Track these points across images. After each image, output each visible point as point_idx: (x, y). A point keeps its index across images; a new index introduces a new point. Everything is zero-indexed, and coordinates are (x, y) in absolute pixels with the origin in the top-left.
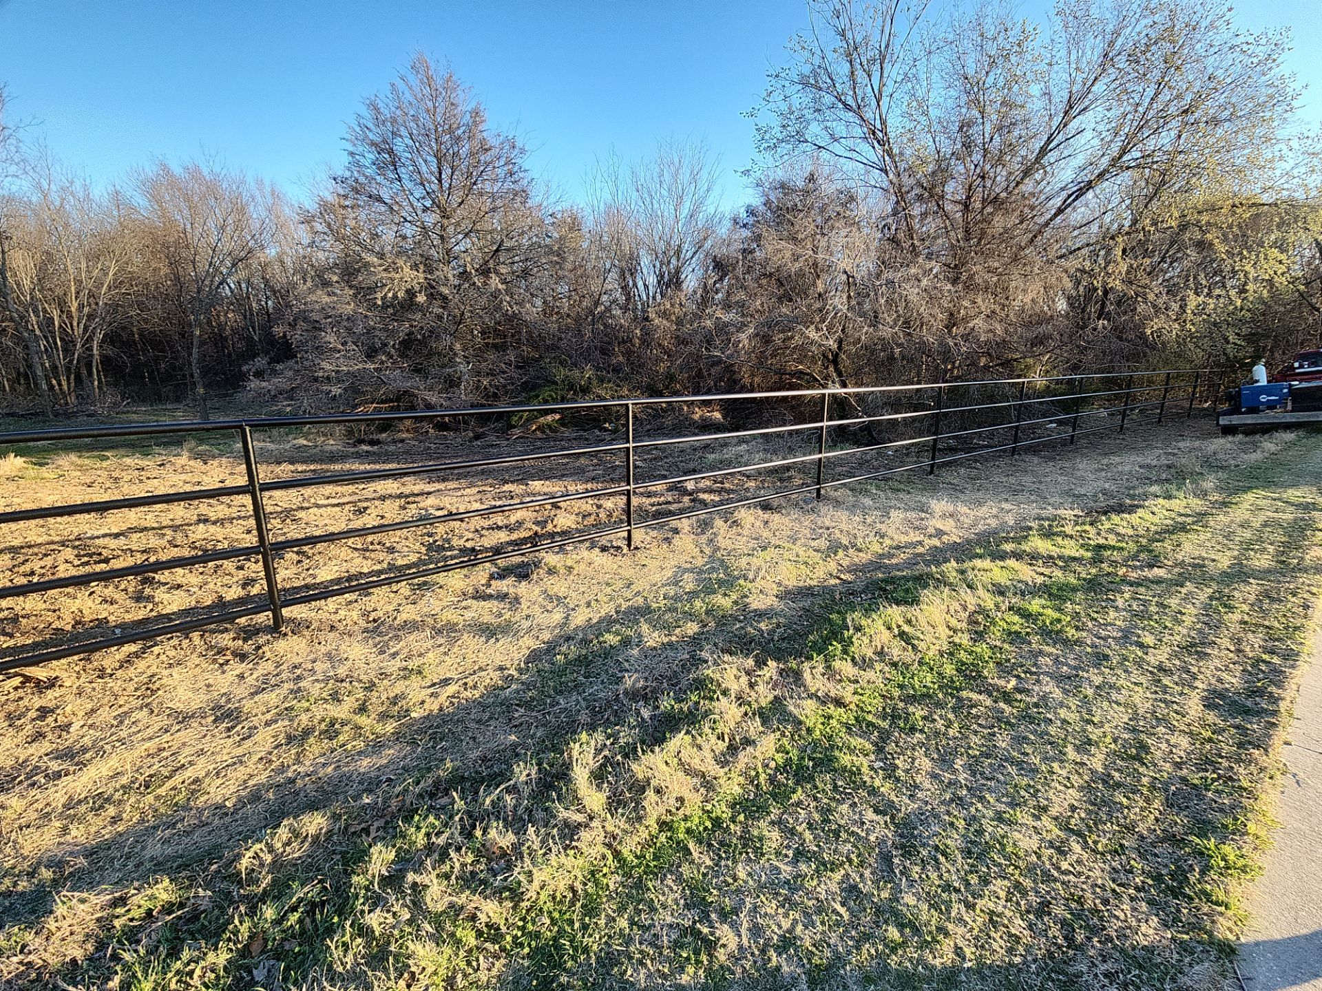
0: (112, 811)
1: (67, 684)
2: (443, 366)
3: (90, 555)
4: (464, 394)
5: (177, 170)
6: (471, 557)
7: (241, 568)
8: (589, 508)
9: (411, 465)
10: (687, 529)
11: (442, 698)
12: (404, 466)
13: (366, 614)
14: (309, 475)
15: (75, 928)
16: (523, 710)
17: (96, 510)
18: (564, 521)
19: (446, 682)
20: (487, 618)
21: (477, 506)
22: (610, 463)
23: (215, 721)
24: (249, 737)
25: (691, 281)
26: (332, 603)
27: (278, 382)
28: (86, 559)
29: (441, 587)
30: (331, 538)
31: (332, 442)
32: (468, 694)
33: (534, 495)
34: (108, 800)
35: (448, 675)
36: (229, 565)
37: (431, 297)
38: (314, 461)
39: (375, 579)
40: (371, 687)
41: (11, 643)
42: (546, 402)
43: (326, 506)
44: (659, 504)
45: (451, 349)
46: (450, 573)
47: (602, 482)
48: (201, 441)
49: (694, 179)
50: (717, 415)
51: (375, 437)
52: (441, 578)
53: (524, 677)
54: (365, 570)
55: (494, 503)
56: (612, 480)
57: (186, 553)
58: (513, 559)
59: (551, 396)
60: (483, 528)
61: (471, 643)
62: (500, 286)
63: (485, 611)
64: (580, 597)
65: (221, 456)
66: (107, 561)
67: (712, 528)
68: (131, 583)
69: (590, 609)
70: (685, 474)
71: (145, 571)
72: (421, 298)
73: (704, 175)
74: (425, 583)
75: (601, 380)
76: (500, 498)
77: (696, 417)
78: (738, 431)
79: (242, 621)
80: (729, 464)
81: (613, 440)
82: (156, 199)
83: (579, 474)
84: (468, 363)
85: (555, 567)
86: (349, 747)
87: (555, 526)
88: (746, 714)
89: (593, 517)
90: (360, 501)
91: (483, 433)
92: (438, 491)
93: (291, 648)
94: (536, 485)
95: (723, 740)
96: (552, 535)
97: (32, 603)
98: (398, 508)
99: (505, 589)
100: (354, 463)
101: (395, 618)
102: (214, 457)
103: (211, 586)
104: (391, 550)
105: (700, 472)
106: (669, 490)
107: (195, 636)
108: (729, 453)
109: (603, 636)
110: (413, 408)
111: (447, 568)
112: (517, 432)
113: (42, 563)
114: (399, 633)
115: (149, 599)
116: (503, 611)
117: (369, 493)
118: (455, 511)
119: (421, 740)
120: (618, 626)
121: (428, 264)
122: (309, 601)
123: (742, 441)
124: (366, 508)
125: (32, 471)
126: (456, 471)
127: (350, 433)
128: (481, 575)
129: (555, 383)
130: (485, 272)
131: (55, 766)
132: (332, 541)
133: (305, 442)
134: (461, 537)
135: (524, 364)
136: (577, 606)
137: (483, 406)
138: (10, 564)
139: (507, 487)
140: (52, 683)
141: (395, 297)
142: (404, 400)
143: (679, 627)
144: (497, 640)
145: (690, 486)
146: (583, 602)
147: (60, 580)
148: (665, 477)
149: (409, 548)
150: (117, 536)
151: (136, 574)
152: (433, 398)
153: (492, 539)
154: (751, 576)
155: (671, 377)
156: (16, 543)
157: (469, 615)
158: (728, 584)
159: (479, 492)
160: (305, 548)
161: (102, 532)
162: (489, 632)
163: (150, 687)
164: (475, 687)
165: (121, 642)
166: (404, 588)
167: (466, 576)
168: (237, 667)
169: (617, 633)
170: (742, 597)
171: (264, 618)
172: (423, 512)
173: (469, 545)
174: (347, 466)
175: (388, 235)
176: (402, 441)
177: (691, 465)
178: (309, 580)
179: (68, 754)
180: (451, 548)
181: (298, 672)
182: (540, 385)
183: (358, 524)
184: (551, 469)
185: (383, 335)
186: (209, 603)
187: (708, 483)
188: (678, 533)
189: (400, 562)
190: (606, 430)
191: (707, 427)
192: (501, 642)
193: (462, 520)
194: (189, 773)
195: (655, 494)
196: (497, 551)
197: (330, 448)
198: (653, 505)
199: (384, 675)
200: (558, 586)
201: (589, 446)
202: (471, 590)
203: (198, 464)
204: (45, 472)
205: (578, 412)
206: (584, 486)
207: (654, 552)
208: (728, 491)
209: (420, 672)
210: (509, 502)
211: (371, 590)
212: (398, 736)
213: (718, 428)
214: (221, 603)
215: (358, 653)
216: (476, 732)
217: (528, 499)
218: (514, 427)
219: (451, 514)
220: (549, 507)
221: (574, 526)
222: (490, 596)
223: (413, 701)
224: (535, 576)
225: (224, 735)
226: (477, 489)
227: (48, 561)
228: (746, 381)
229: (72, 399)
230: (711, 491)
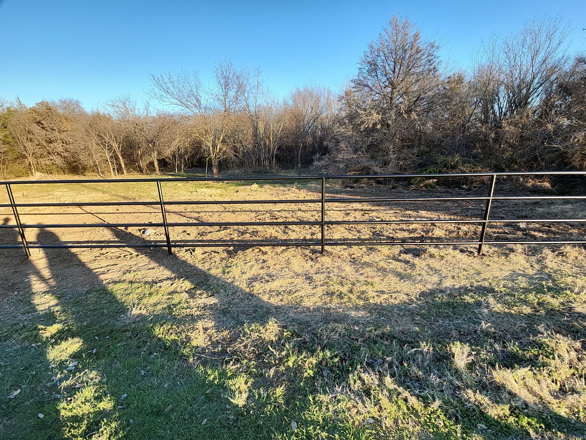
0: (281, 297)
1: (269, 254)
2: (384, 156)
3: (273, 216)
4: (391, 168)
5: (301, 89)
6: (392, 241)
7: (310, 228)
8: (452, 228)
9: (365, 198)
10: (520, 250)
11: (382, 299)
12: (363, 198)
13: (350, 255)
14: (330, 198)
15: (273, 330)
16: (419, 317)
17: (274, 203)
18: (438, 232)
19: (383, 292)
20: (399, 270)
21: (394, 219)
22: (465, 206)
23: (306, 279)
24: (315, 288)
25: (536, 101)
26: (338, 248)
27: (323, 163)
28: (272, 217)
29: (379, 251)
30: (338, 223)
31: (337, 186)
32: (392, 301)
33: (422, 217)
34: (280, 293)
35: (384, 290)
36: (307, 227)
37: (383, 125)
38: (331, 193)
39: (353, 242)
40: (353, 284)
41: (256, 239)
42: (430, 173)
43: (336, 210)
44: (498, 233)
45: (388, 148)
46: (383, 246)
47: (460, 216)
48: (299, 183)
49: (550, 38)
50: (547, 185)
51: (352, 185)
52: (379, 247)
53: (419, 302)
54: (350, 238)
55: (402, 219)
56: (466, 215)
57: (296, 220)
58: (411, 246)
59: (433, 170)
60: (397, 229)
61: (393, 279)
62: (416, 117)
63: (399, 267)
64: (448, 272)
65: (304, 188)
66: (277, 219)
67: (541, 253)
68: (282, 227)
69: (453, 280)
70: (518, 218)
71: (286, 224)
72: (379, 127)
73: (557, 34)
74: (372, 248)
75: (464, 162)
76: (404, 217)
77: (529, 185)
78: (564, 195)
79: (312, 247)
80: (555, 216)
81: (468, 194)
82: (295, 101)
83: (447, 210)
84: (395, 154)
85: (434, 254)
86: (347, 304)
87: (433, 234)
88: (574, 374)
89: (455, 233)
90: (347, 210)
91: (396, 186)
92: (377, 210)
93: (325, 260)
94: (423, 213)
95: (556, 383)
96: (432, 239)
97: (260, 228)
98: (361, 215)
99: (408, 259)
100: (345, 195)
101: (361, 260)
102: (302, 189)
103: (303, 233)
104: (359, 232)
105: (531, 218)
106: (505, 226)
107: (299, 248)
108: (554, 209)
109: (463, 296)
110: (368, 174)
111: (381, 244)
112: (413, 187)
113: (262, 217)
114: (363, 266)
115: (287, 233)
116: (407, 269)
117: (350, 208)
118: (384, 220)
119: (374, 313)
120: (472, 294)
121: (383, 111)
122: (331, 245)
123: (566, 202)
124: (349, 213)
125: (259, 189)
126: (384, 202)
127: (343, 183)
128: (396, 250)
129: (438, 164)
130: (409, 111)
131: (267, 278)
132: (339, 224)
133: (329, 186)
134: (387, 231)
135: (420, 155)
136: (447, 276)
137: (398, 174)
138: (255, 215)
139: (408, 212)
140: (266, 253)
141: (368, 127)
142: (366, 170)
143: (516, 306)
144: (405, 281)
145: (522, 226)
146: (450, 275)
147: (266, 223)
148: (503, 218)
149: (366, 233)
150: (279, 211)
151: (284, 225)
152: (377, 170)
153: (401, 235)
154: (576, 290)
155: (512, 160)
156: (257, 210)
157: (391, 266)
158: (557, 290)
159: (394, 212)
160: (330, 225)
161: (275, 210)
162: (401, 277)
163: (288, 262)
164: (395, 299)
165: (281, 245)
166: (364, 248)
167: (389, 249)
168: (310, 263)
169: (472, 297)
170: (568, 302)
171: (319, 248)
172: (371, 218)
173: (391, 235)
174: (342, 196)
175: (369, 101)
176: (362, 187)
177: (524, 213)
178: (331, 237)
179: (269, 275)
180: (383, 235)
181: (329, 270)
182: (428, 165)
183: (346, 219)
184: (430, 206)
185: (361, 143)
186: (302, 238)
187: (537, 226)
188: (513, 252)
189: (362, 237)
190: (463, 189)
191: (536, 191)
192: (407, 283)
193: (387, 224)
194: (300, 294)
195: (496, 227)
196: (404, 241)
197: (336, 188)
198: (495, 233)
199: (358, 281)
200: (435, 264)
201: (452, 196)
202: (392, 255)
203: (297, 191)
204: (262, 190)
205: (448, 178)
206: (450, 217)
207: (496, 259)
208: (554, 233)
209: (372, 285)
210: (408, 219)
211: (352, 246)
212: (364, 308)
213: (546, 192)
214: (305, 239)
215: (348, 269)
216: (397, 318)
217: (419, 219)
218: (412, 184)
219: (382, 221)
220: (430, 225)
221: (443, 236)
222: (400, 261)
223: (370, 295)
224: (423, 256)
225: (308, 285)
226: (394, 211)
227: (264, 216)
228: (576, 164)
229: (268, 168)
230: (540, 231)
